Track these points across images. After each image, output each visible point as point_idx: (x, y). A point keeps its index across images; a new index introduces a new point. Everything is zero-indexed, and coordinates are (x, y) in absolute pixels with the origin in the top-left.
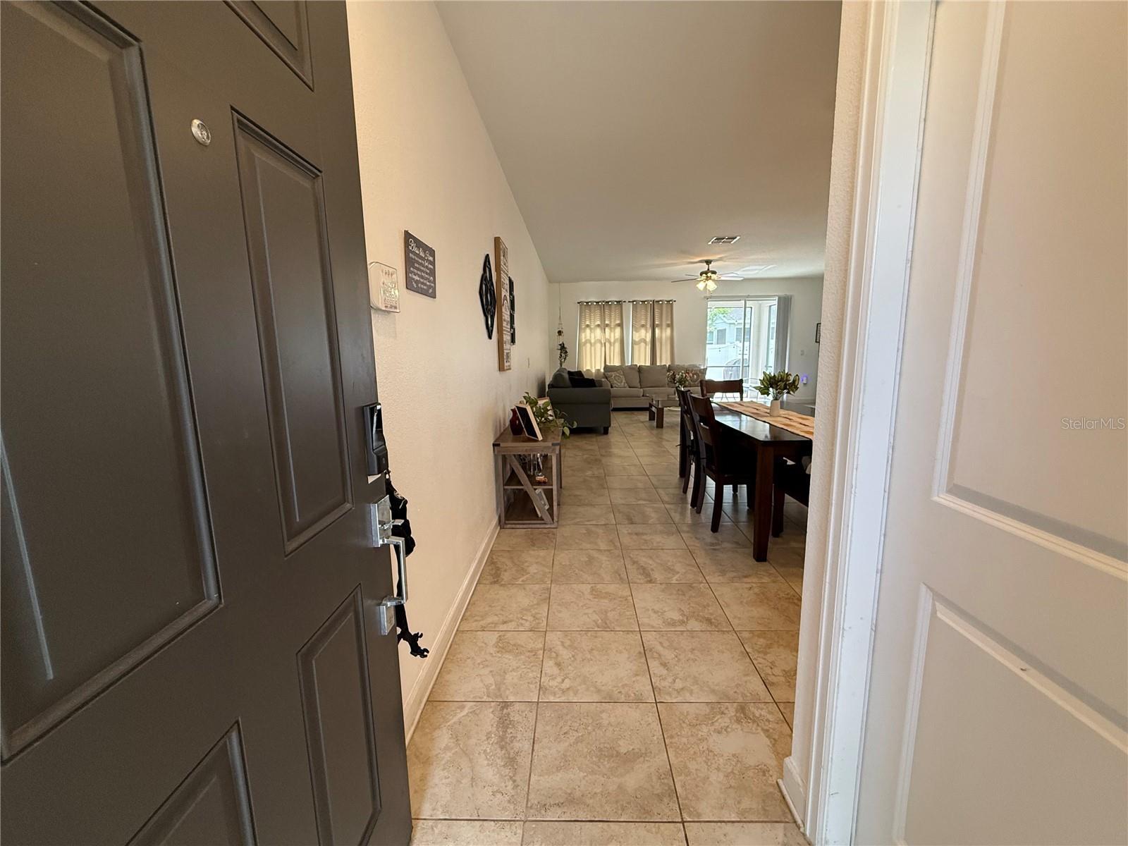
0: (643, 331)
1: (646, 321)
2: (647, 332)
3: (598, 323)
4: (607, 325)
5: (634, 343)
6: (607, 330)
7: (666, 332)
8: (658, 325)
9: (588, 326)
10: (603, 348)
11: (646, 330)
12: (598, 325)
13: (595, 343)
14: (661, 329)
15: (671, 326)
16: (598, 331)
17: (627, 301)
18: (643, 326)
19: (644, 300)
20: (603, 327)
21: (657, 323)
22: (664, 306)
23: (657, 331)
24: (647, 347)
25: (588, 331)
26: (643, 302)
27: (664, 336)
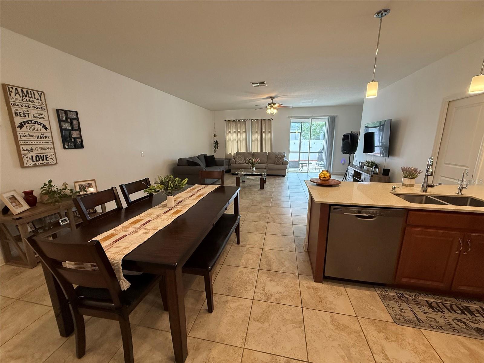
0: (256, 135)
1: (258, 130)
2: (258, 135)
3: (235, 131)
4: (239, 132)
5: (252, 141)
6: (239, 134)
7: (268, 135)
8: (264, 132)
9: (230, 132)
10: (237, 144)
11: (258, 134)
12: (235, 132)
13: (233, 141)
14: (266, 134)
15: (270, 132)
16: (235, 135)
17: (249, 120)
18: (257, 132)
19: (257, 119)
20: (237, 132)
21: (263, 131)
22: (267, 122)
23: (264, 135)
24: (258, 143)
25: (230, 134)
26: (257, 120)
27: (267, 137)
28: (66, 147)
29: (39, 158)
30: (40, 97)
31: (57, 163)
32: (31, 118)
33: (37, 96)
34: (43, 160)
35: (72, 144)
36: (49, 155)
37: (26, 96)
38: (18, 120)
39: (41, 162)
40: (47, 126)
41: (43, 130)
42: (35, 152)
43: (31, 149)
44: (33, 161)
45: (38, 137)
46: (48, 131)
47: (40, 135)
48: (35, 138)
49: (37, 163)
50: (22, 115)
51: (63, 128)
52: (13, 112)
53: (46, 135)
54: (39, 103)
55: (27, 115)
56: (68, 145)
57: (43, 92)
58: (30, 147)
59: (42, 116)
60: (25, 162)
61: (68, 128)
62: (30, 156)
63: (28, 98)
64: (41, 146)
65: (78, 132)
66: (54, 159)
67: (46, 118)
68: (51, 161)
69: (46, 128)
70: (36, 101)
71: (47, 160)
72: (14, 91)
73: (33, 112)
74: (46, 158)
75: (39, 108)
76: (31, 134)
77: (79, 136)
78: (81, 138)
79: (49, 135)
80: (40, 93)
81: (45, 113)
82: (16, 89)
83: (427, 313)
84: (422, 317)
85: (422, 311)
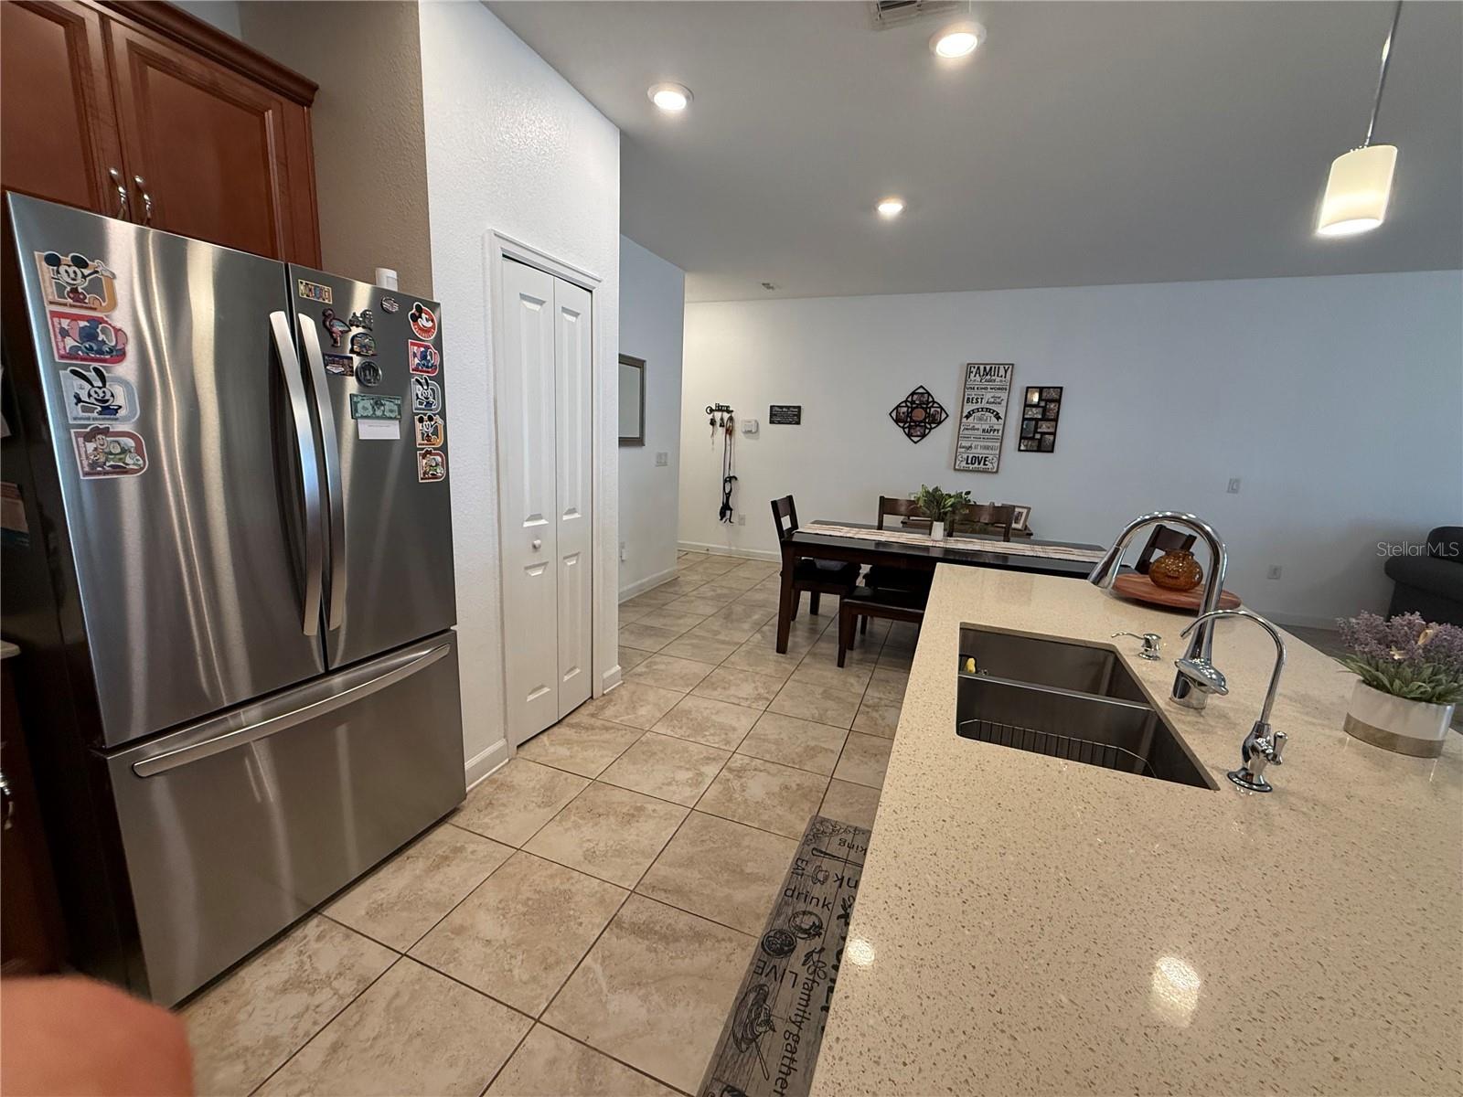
28: (1022, 448)
29: (976, 460)
30: (1006, 372)
31: (997, 472)
32: (984, 405)
33: (1002, 372)
34: (979, 464)
35: (1035, 444)
36: (990, 457)
37: (987, 375)
38: (968, 407)
39: (976, 465)
40: (1002, 415)
41: (994, 420)
42: (973, 451)
43: (971, 447)
44: (967, 463)
45: (984, 430)
46: (1001, 421)
47: (987, 427)
48: (980, 432)
49: (971, 466)
50: (975, 401)
51: (1026, 416)
52: (966, 397)
53: (996, 427)
54: (1001, 381)
55: (979, 400)
56: (1026, 446)
57: (1013, 365)
58: (968, 444)
59: (998, 400)
60: (958, 462)
61: (1036, 416)
62: (965, 456)
63: (988, 377)
64: (982, 444)
65: (1054, 423)
66: (995, 465)
67: (1004, 403)
68: (990, 466)
69: (998, 417)
70: (998, 379)
71: (984, 464)
72: (975, 370)
73: (988, 396)
74: (985, 461)
75: (999, 389)
76: (977, 427)
77: (1052, 430)
78: (1054, 434)
79: (1001, 427)
80: (1006, 367)
81: (1004, 395)
82: (978, 368)
83: (838, 882)
84: (826, 864)
85: (846, 879)
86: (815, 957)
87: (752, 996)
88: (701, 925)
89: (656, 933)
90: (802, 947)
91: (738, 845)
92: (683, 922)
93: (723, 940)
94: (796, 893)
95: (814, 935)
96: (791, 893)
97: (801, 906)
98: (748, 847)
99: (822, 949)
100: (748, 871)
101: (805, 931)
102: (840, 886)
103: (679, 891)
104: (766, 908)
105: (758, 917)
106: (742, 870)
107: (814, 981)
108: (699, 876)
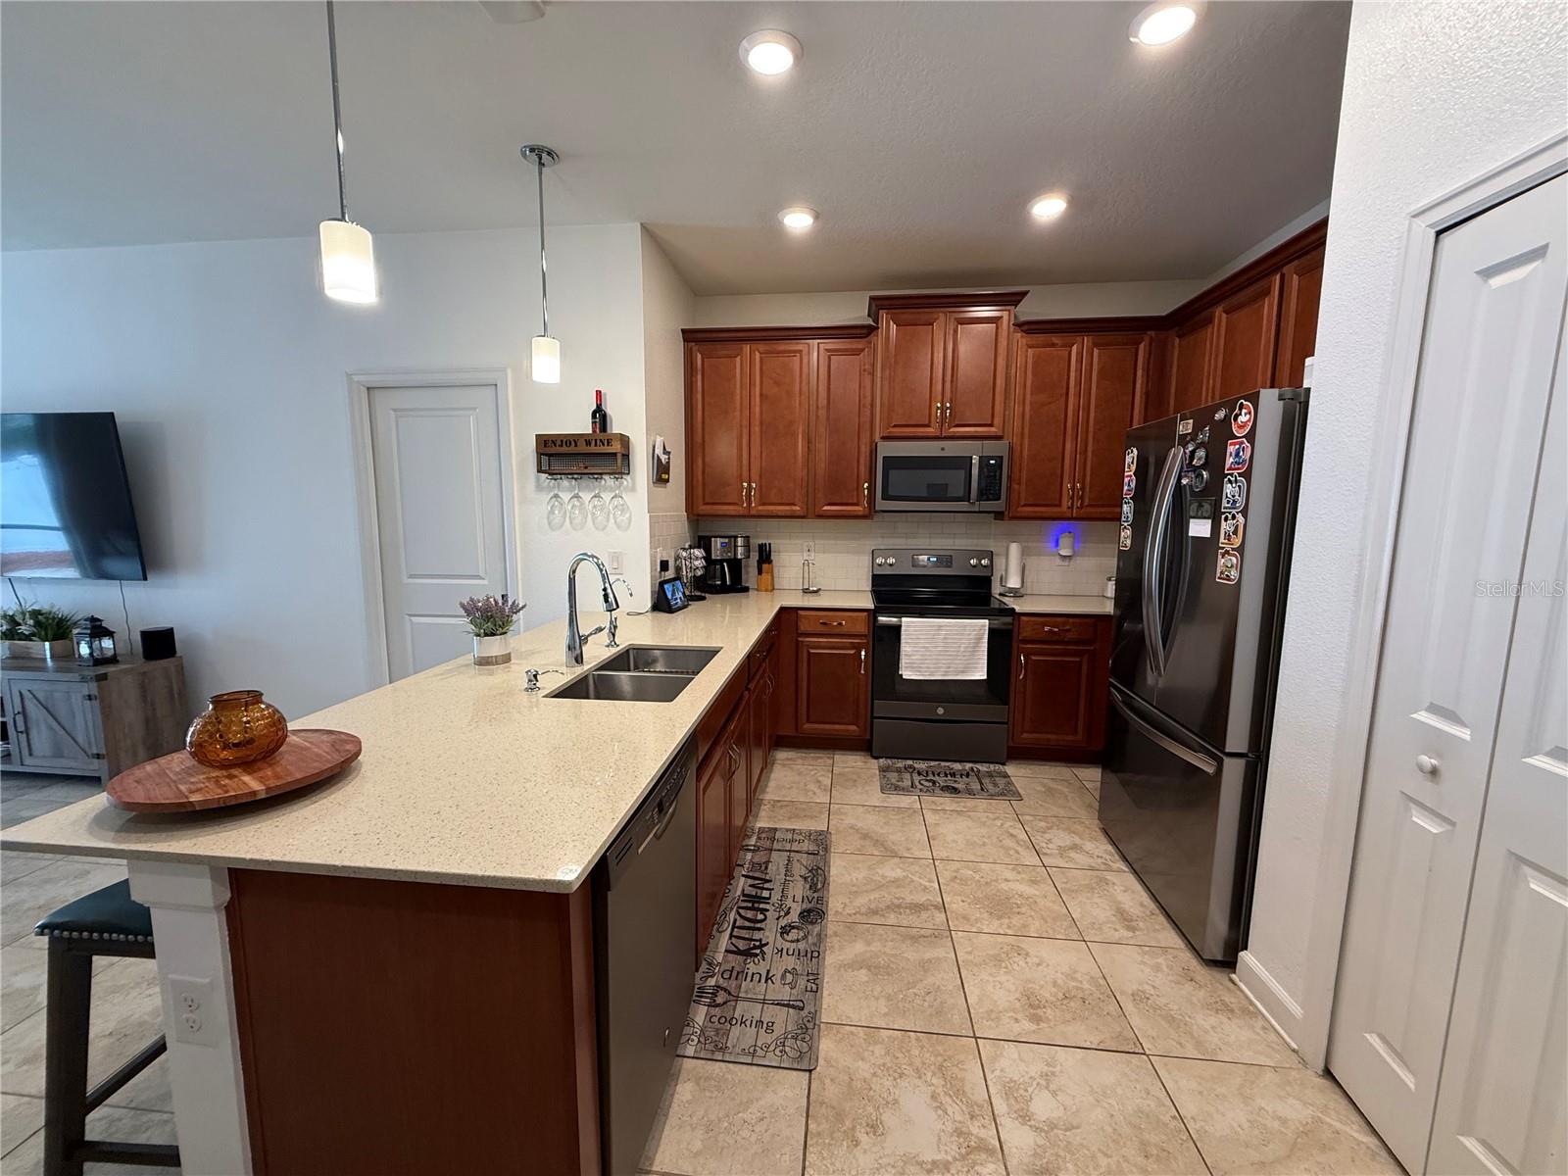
83: (770, 975)
84: (785, 994)
85: (763, 980)
86: (782, 913)
87: (819, 886)
88: (877, 920)
89: (906, 908)
90: (794, 917)
91: (889, 998)
92: (892, 919)
93: (854, 914)
94: (809, 955)
95: (786, 926)
96: (815, 955)
97: (802, 945)
98: (877, 999)
99: (778, 919)
100: (864, 971)
101: (793, 928)
102: (768, 971)
103: (915, 939)
104: (832, 942)
105: (836, 934)
106: (870, 970)
107: (781, 900)
108: (906, 955)
